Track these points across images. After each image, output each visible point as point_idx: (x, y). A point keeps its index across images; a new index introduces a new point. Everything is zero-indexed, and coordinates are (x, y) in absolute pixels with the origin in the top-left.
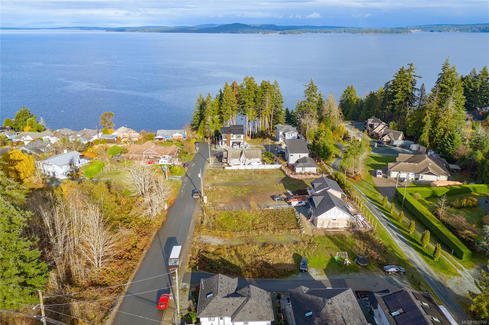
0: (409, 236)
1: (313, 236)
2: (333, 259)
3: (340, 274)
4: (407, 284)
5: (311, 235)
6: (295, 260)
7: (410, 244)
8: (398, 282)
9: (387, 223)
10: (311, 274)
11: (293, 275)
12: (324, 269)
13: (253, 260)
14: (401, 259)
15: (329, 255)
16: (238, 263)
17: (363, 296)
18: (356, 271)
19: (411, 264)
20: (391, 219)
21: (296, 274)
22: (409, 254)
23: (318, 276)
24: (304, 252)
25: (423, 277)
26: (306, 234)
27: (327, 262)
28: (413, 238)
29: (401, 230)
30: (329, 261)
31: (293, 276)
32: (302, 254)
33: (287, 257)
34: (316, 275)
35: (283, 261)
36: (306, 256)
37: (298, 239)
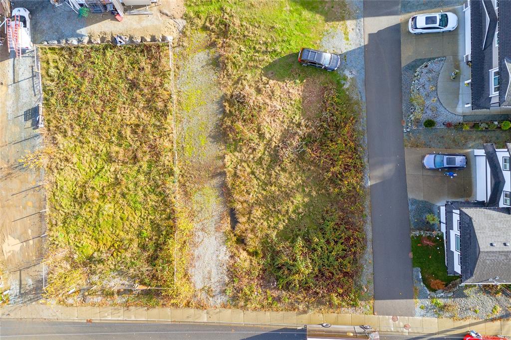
1: (186, 17)
5: (182, 23)
6: (292, 77)
10: (344, 51)
11: (346, 86)
12: (326, 21)
13: (289, 166)
16: (299, 199)
21: (343, 82)
23: (350, 37)
24: (258, 52)
26: (176, 34)
31: (348, 89)
32: (268, 59)
33: (278, 93)
34: (348, 39)
35: (293, 102)
36: (275, 51)
37: (202, 56)
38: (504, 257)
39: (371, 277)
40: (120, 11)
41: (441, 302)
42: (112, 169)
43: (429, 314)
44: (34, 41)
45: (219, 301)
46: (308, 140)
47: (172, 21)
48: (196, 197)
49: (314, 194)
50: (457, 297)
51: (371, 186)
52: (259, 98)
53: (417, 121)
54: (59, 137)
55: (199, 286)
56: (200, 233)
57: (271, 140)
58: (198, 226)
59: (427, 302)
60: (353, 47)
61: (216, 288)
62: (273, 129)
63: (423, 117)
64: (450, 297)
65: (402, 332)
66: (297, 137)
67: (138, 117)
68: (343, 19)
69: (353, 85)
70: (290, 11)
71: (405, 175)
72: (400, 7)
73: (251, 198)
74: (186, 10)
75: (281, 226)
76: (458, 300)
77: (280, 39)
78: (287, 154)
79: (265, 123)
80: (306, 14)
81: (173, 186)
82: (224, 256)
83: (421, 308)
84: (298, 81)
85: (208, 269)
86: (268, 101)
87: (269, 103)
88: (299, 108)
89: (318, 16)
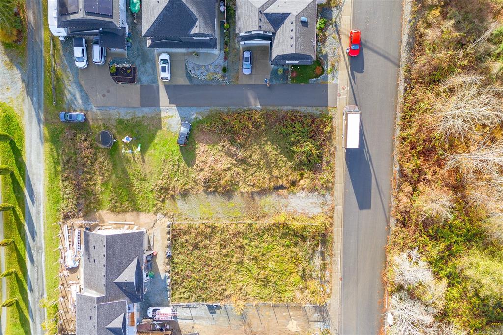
0: (18, 199)
1: (155, 213)
2: (144, 151)
3: (143, 117)
4: (69, 91)
5: (159, 215)
6: (194, 150)
7: (26, 180)
8: (78, 96)
9: (34, 241)
10: (179, 118)
11: (201, 118)
12: (161, 129)
13: (248, 153)
14: (54, 144)
15: (146, 160)
16: (268, 148)
17: (128, 71)
18: (121, 122)
19: (46, 132)
20: (22, 254)
21: (198, 120)
22: (38, 154)
23: (171, 115)
24: (178, 170)
25: (42, 105)
26: (166, 219)
27: (152, 145)
28: (13, 195)
29: (22, 219)
30: (150, 148)
31: (203, 117)
32: (183, 164)
33: (203, 159)
34: (173, 116)
35: (209, 150)
36: (178, 160)
37: (180, 203)
38: (299, 39)
39: (315, 108)
40: (151, 252)
41: (329, 68)
42: (247, 261)
43: (336, 75)
44: (168, 306)
45: (329, 198)
46: (232, 141)
47: (158, 221)
48: (266, 210)
49: (265, 139)
50: (327, 58)
51: (261, 105)
52: (206, 170)
53: (223, 76)
54: (226, 293)
55: (320, 210)
56: (288, 208)
57: (232, 163)
58: (284, 209)
59: (330, 76)
60: (177, 113)
61: (321, 200)
62: (226, 162)
63: (221, 73)
64: (327, 63)
65: (347, 91)
66: (231, 148)
67: (215, 244)
68: (160, 119)
69: (200, 114)
70: (154, 150)
71: (255, 85)
72: (154, 85)
73: (267, 176)
74: (151, 213)
75: (285, 159)
76: (328, 58)
77: (171, 156)
78: (241, 154)
79: (222, 167)
80: (156, 140)
81: (259, 224)
82: (302, 194)
83: (333, 79)
84: (196, 147)
85: (310, 204)
86: (208, 165)
87: (209, 164)
88: (213, 146)
89: (158, 134)
